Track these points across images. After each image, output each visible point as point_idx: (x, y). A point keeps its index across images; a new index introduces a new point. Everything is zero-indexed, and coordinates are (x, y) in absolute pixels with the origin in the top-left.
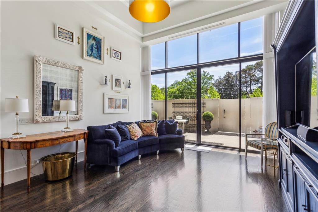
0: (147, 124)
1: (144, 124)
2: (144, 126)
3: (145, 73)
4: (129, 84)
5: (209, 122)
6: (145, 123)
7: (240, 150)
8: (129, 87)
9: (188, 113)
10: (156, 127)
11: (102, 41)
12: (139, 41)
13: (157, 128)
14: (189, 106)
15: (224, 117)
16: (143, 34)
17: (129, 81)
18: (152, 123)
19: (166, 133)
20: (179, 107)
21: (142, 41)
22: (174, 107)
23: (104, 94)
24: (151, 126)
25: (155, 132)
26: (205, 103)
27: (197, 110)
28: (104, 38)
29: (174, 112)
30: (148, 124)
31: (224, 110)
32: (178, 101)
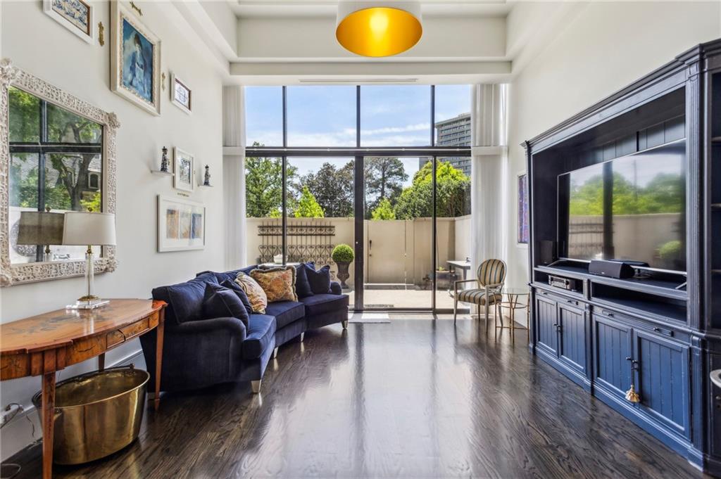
0: (272, 273)
1: (266, 275)
2: (265, 278)
3: (231, 150)
4: (207, 175)
5: (345, 266)
6: (266, 272)
7: (435, 311)
8: (206, 183)
9: (297, 248)
10: (293, 279)
11: (156, 48)
12: (224, 69)
13: (295, 282)
14: (300, 232)
15: (370, 255)
16: (238, 55)
17: (207, 167)
18: (284, 273)
19: (310, 293)
20: (275, 235)
21: (231, 72)
22: (263, 235)
23: (158, 198)
24: (284, 277)
25: (292, 291)
26: (334, 227)
27: (356, 241)
28: (160, 42)
29: (263, 247)
30: (276, 275)
31: (371, 242)
32: (273, 222)
